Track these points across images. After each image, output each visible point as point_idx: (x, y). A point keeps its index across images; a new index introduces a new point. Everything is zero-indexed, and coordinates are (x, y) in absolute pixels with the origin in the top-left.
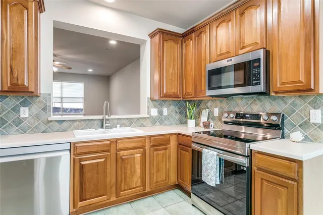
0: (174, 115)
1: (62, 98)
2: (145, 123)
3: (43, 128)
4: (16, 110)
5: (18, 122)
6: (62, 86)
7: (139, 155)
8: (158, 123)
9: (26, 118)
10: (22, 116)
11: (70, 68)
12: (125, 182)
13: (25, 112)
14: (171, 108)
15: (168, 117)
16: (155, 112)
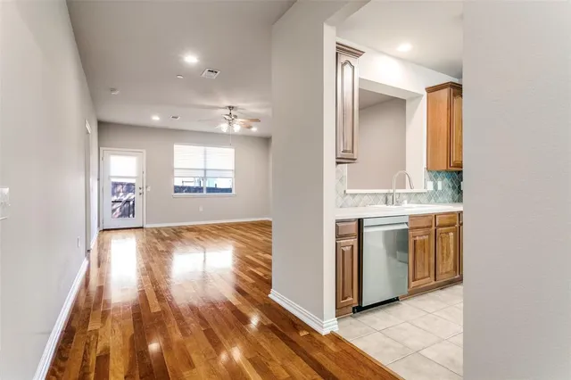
0: (447, 189)
1: (205, 170)
2: (422, 199)
8: (433, 200)
14: (445, 181)
15: (442, 193)
16: (430, 186)
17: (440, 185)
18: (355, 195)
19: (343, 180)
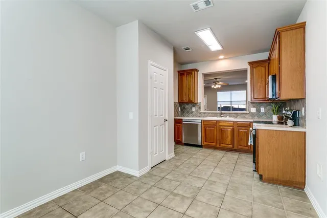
1: (231, 102)
2: (246, 116)
3: (199, 115)
4: (191, 108)
5: (192, 112)
6: (231, 94)
7: (230, 130)
8: (256, 117)
9: (194, 111)
11: (228, 84)
13: (194, 109)
14: (268, 107)
15: (265, 114)
16: (253, 110)
17: (263, 110)
18: (205, 113)
19: (200, 108)
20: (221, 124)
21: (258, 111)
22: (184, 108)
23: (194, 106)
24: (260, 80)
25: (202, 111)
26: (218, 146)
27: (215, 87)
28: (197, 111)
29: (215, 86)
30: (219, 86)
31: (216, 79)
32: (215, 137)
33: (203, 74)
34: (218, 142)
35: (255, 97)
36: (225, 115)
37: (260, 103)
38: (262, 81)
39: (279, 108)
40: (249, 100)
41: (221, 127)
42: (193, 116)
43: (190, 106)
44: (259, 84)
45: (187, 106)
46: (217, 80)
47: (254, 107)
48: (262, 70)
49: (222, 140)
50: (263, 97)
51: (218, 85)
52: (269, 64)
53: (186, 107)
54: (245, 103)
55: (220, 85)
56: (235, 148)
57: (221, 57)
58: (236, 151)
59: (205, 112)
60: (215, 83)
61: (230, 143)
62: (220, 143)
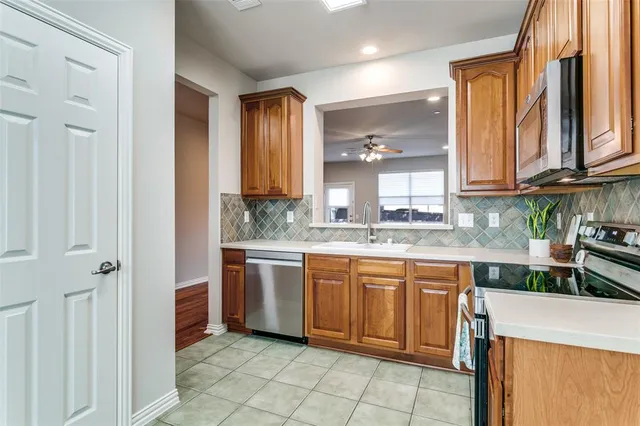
1: (410, 198)
2: (445, 240)
3: (306, 235)
4: (284, 214)
5: (286, 227)
7: (393, 288)
8: (475, 243)
9: (291, 223)
10: (288, 221)
11: (401, 152)
12: (369, 324)
13: (290, 217)
14: (513, 212)
15: (502, 232)
16: (466, 220)
17: (494, 220)
18: (322, 229)
19: (308, 213)
20: (363, 269)
21: (481, 222)
22: (263, 213)
23: (291, 207)
24: (488, 123)
25: (316, 222)
26: (354, 342)
27: (369, 160)
28: (300, 222)
29: (368, 154)
30: (379, 157)
31: (371, 137)
32: (346, 311)
33: (316, 107)
34: (354, 329)
35: (472, 179)
36: (381, 234)
37: (487, 197)
38: (493, 124)
39: (549, 213)
40: (454, 188)
41: (365, 279)
42: (290, 238)
43: (281, 206)
44: (485, 135)
45: (271, 209)
46: (374, 141)
47: (468, 210)
48: (495, 87)
49: (365, 324)
50: (499, 177)
51: (377, 152)
52: (516, 66)
53: (268, 211)
54: (442, 201)
55: (380, 152)
56: (407, 351)
57: (370, 50)
58: (410, 359)
59: (324, 225)
60: (369, 148)
61: (391, 335)
62: (362, 334)
